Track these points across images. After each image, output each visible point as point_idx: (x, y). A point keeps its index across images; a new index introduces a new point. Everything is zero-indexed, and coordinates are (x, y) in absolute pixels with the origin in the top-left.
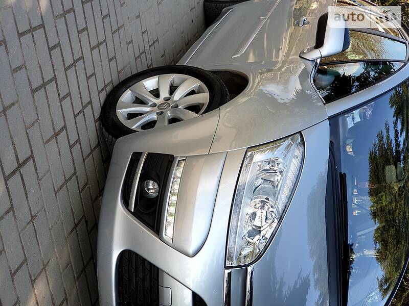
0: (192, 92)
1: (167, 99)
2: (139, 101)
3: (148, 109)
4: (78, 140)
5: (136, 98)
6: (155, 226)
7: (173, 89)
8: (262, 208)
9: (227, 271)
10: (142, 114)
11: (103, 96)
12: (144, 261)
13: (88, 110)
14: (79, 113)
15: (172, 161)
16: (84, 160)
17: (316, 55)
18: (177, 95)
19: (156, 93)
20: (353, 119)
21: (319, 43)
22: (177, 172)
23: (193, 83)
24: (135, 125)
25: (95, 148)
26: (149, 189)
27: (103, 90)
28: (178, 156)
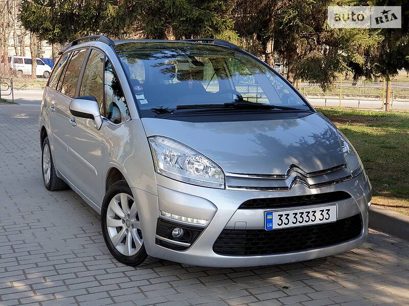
0: (120, 204)
1: (124, 221)
2: (124, 240)
3: (130, 234)
4: (147, 280)
5: (122, 242)
6: (199, 230)
7: (117, 217)
8: (193, 164)
9: (227, 188)
10: (133, 239)
11: (120, 264)
12: (220, 238)
13: (128, 274)
14: (130, 279)
15: (162, 219)
16: (161, 277)
17: (98, 119)
18: (121, 214)
19: (119, 229)
20: (142, 99)
21: (91, 117)
22: (168, 216)
23: (114, 203)
24: (139, 243)
25: (154, 271)
26: (179, 234)
27: (115, 265)
28: (159, 215)
